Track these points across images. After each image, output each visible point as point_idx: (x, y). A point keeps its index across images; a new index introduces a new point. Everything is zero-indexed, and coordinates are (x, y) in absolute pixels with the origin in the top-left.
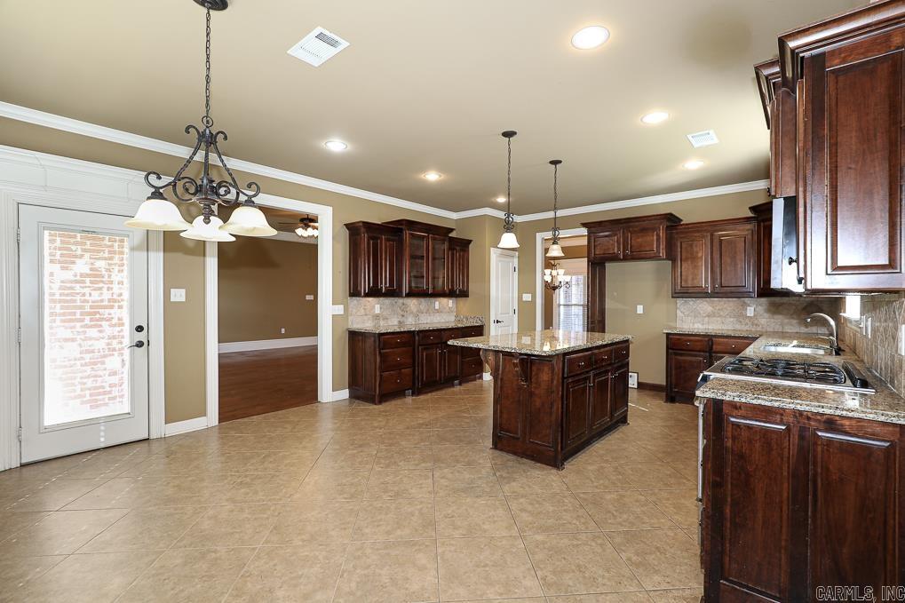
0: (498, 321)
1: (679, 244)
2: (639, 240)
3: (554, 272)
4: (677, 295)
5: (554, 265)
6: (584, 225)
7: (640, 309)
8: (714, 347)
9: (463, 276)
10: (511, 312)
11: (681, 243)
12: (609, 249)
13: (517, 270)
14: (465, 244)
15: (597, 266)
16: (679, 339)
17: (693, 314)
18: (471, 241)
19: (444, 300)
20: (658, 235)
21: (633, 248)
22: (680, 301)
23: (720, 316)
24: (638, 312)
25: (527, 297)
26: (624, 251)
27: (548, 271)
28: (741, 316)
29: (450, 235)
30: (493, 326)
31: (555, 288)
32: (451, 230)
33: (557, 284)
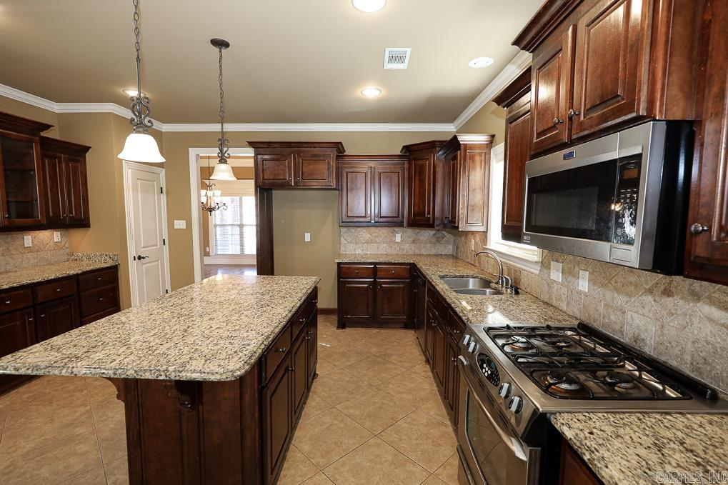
0: (140, 258)
1: (345, 174)
2: (311, 167)
3: (210, 193)
4: (343, 224)
5: (209, 186)
6: (251, 144)
7: (308, 237)
8: (378, 273)
9: (77, 196)
10: (159, 243)
11: (347, 173)
12: (279, 174)
13: (164, 190)
14: (79, 152)
15: (265, 192)
16: (349, 268)
17: (354, 241)
18: (87, 149)
19: (44, 235)
20: (329, 164)
21: (305, 175)
22: (343, 230)
23: (376, 242)
24: (306, 240)
25: (180, 224)
26: (295, 178)
27: (203, 192)
28: (392, 242)
29: (42, 134)
30: (132, 265)
31: (211, 210)
32: (47, 127)
33: (213, 206)
